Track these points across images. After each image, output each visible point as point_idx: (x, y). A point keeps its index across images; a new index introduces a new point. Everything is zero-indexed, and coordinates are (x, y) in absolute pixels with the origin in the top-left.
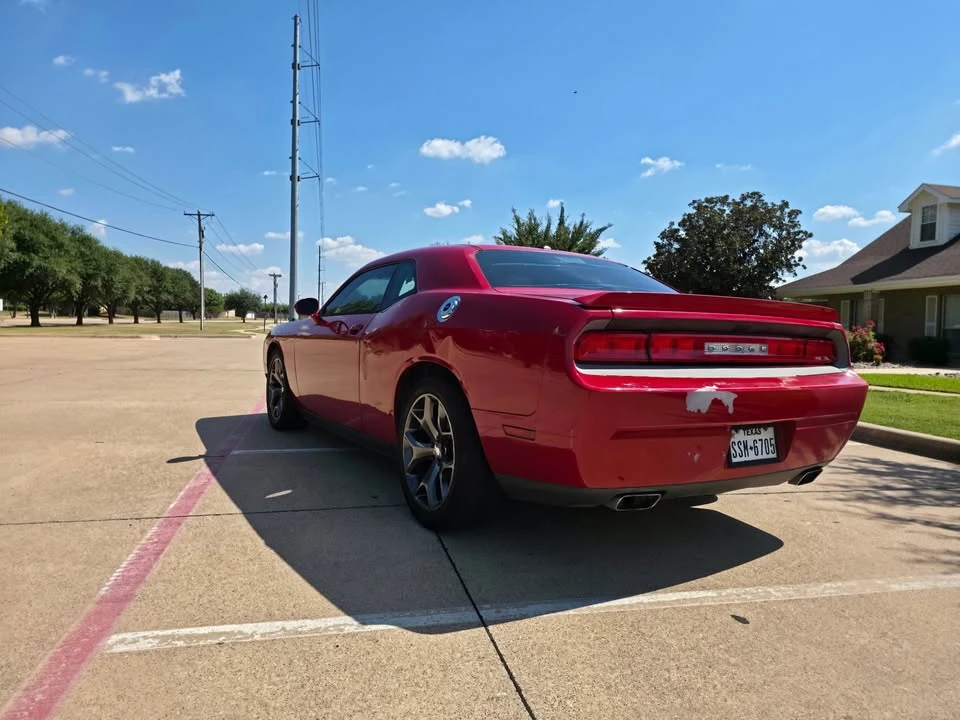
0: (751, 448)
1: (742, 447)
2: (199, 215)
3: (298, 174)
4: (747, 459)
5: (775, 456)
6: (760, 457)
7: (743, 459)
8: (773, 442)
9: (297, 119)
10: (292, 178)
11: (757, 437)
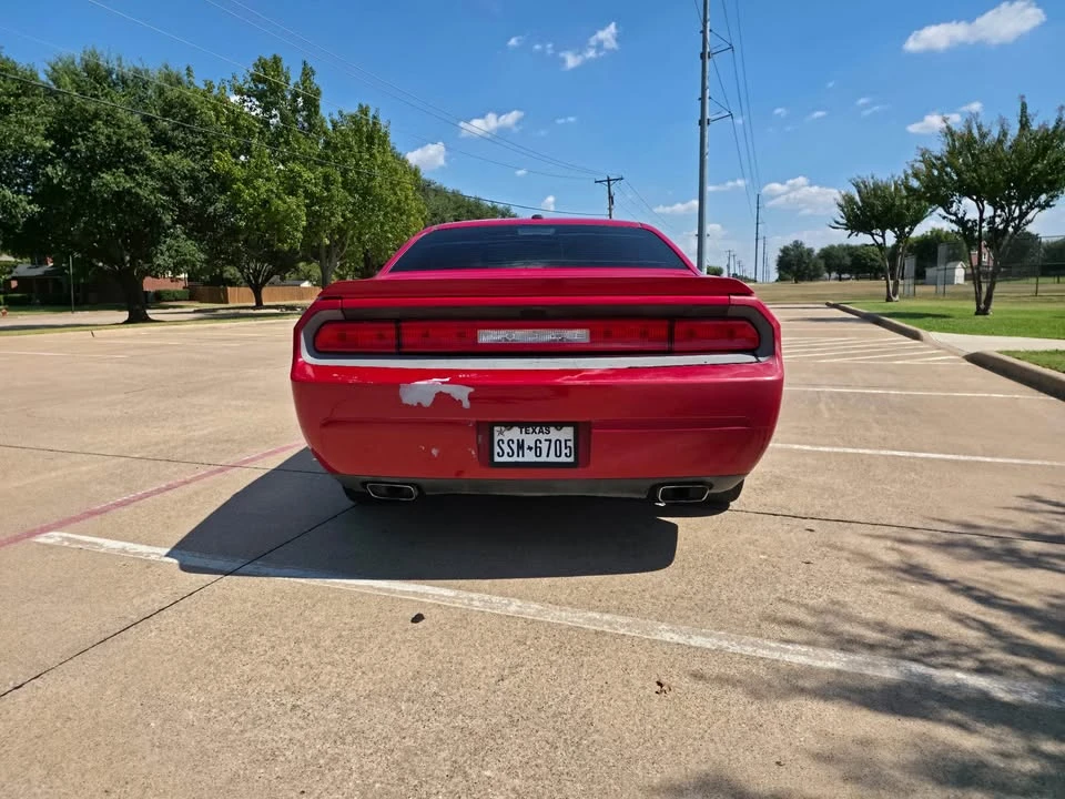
0: (530, 448)
1: (515, 447)
2: (609, 180)
3: (708, 116)
4: (520, 459)
5: (571, 459)
6: (543, 459)
7: (515, 459)
8: (570, 444)
9: (708, 50)
10: (701, 123)
11: (542, 437)
